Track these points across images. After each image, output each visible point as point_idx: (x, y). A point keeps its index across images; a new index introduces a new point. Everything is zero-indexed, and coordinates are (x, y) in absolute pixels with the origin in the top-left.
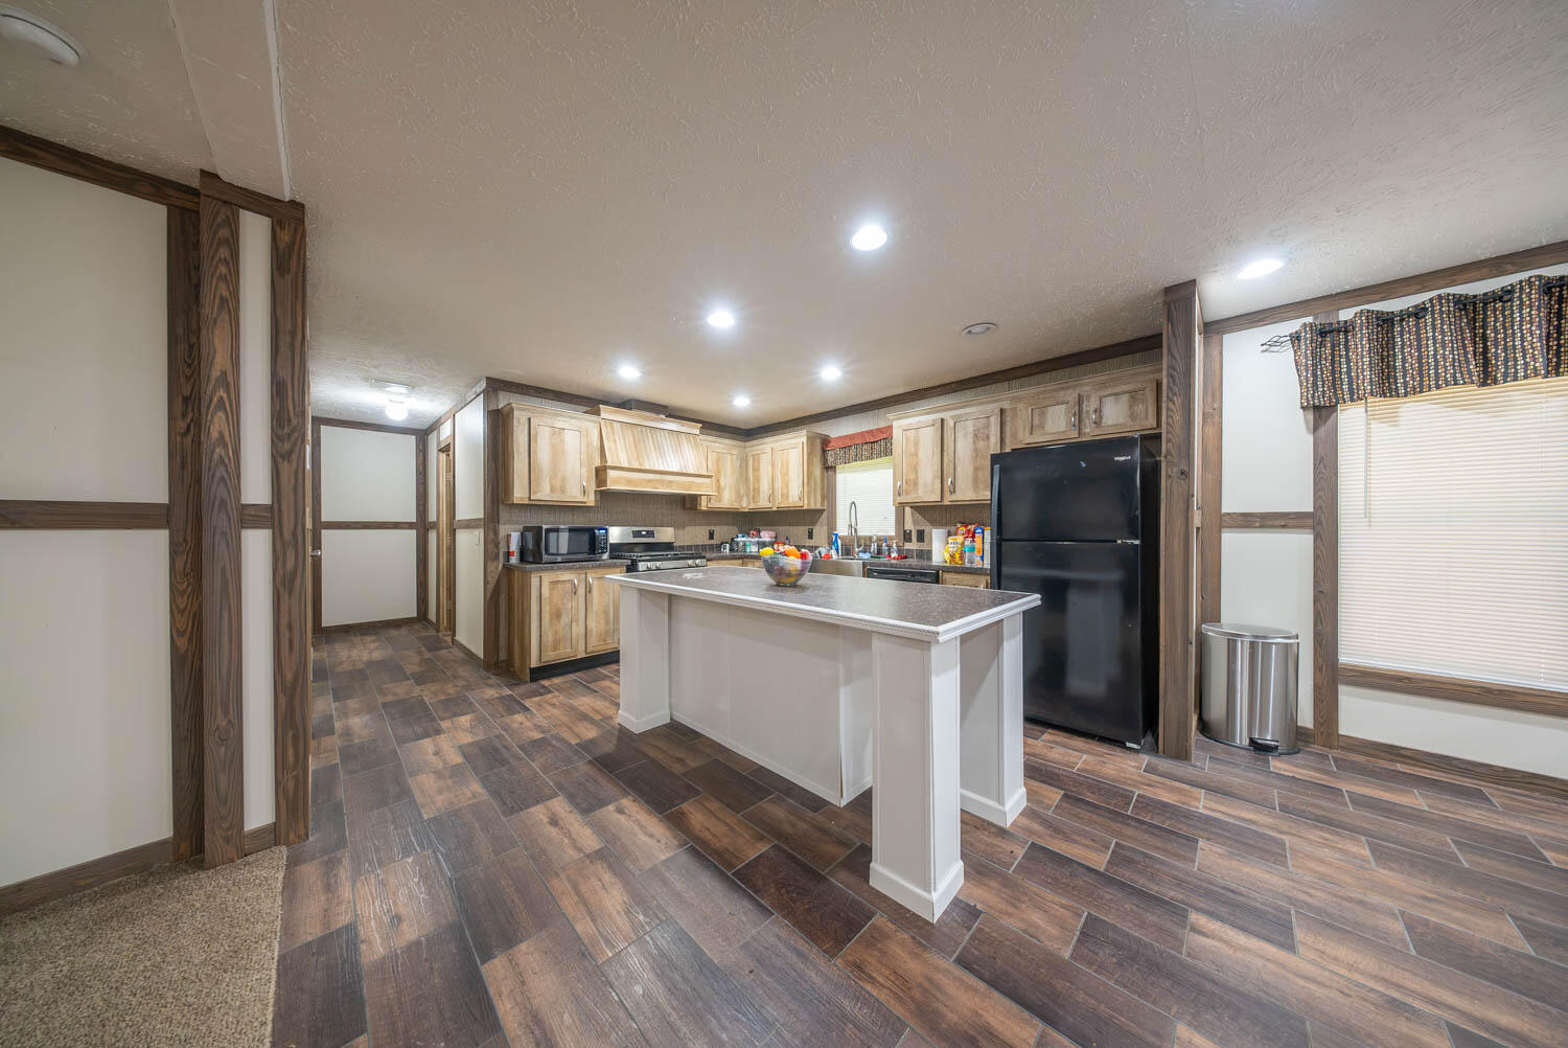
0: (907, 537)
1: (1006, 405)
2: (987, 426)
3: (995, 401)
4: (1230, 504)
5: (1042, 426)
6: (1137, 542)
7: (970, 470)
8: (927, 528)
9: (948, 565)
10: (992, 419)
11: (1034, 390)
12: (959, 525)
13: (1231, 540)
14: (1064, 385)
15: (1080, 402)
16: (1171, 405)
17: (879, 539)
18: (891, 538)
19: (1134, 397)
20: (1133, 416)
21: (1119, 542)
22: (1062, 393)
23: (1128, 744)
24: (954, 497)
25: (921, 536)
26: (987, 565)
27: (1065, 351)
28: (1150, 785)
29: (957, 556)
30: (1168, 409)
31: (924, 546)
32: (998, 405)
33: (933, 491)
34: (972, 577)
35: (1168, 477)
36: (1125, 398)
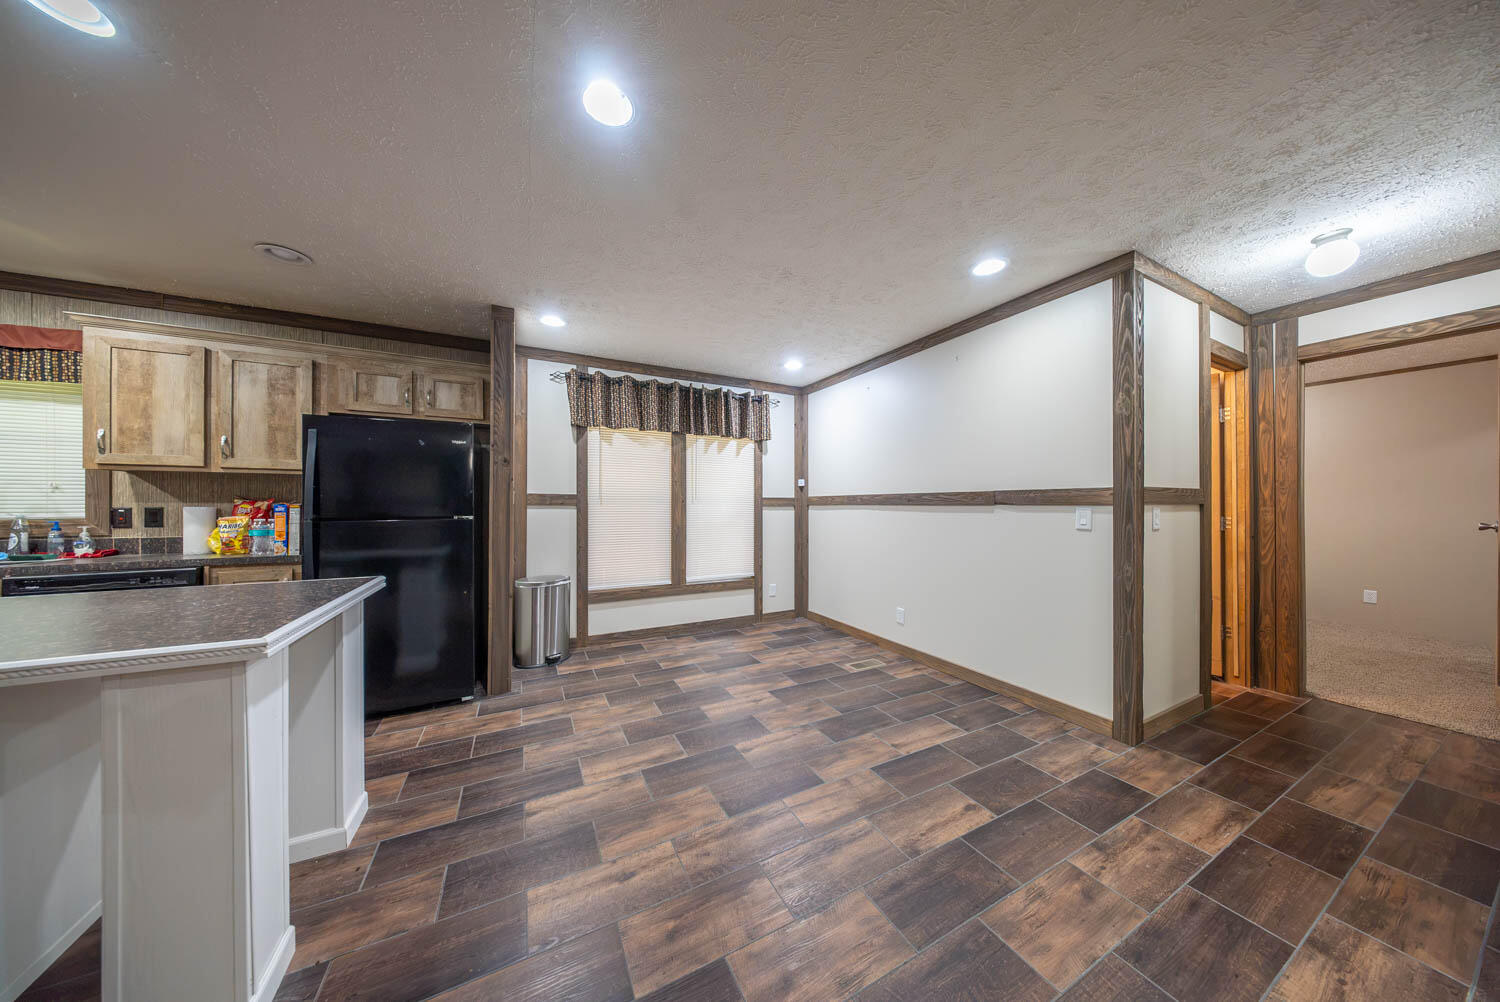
0: (120, 519)
1: (321, 359)
2: (292, 377)
3: (306, 350)
4: (532, 489)
5: (370, 394)
6: (471, 518)
7: (262, 429)
8: (169, 506)
9: (218, 556)
10: (300, 371)
11: (357, 352)
12: (238, 502)
13: (533, 513)
14: (396, 358)
15: (414, 378)
16: (497, 404)
17: (35, 525)
18: (76, 523)
19: (465, 388)
20: (463, 405)
21: (456, 517)
22: (394, 366)
23: (464, 699)
24: (230, 463)
25: (154, 517)
26: (294, 550)
27: (396, 322)
28: (484, 725)
29: (237, 544)
30: (495, 407)
31: (164, 533)
32: (311, 356)
33: (187, 450)
34: (268, 569)
35: (495, 463)
36: (456, 388)
